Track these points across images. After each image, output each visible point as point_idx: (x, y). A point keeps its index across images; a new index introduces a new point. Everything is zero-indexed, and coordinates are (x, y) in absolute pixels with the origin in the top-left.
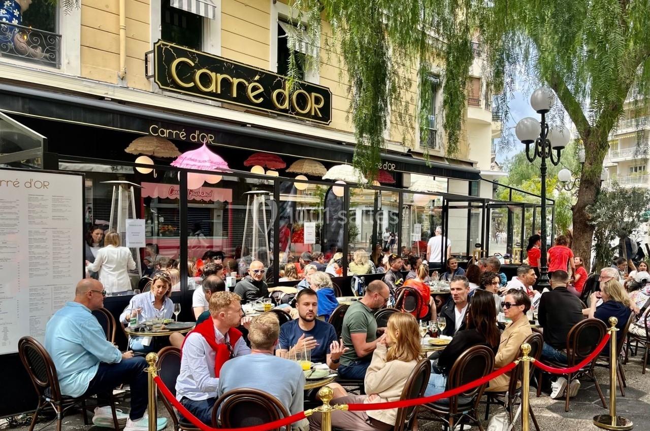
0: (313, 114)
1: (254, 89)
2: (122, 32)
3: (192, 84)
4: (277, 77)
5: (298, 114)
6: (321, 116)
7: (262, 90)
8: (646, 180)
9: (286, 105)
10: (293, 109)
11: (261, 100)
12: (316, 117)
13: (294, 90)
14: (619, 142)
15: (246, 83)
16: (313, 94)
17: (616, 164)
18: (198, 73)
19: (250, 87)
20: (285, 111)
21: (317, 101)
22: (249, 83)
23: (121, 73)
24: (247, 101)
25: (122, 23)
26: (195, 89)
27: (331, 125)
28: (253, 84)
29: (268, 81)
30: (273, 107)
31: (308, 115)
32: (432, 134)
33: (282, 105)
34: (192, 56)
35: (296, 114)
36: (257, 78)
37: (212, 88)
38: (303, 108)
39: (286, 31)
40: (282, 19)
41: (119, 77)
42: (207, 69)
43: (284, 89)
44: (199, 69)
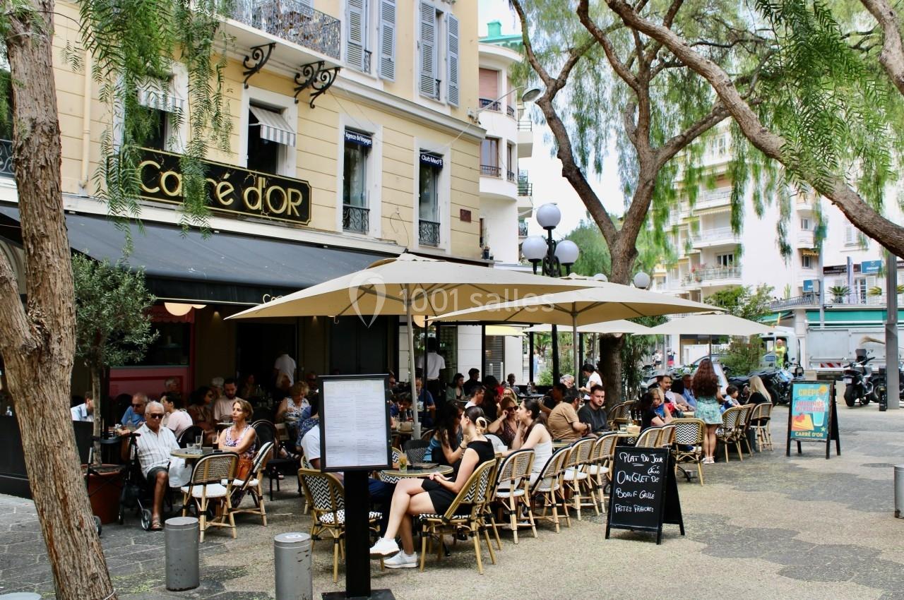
0: (289, 213)
1: (224, 189)
2: (86, 137)
3: (157, 189)
4: (248, 173)
5: (272, 214)
6: (298, 215)
7: (232, 189)
8: (738, 274)
9: (259, 205)
10: (266, 208)
11: (231, 201)
12: (293, 216)
13: (268, 187)
14: (700, 219)
15: (215, 183)
16: (290, 190)
17: (699, 251)
18: (165, 176)
19: (219, 186)
20: (258, 211)
21: (295, 197)
22: (218, 183)
23: (83, 182)
24: (216, 203)
25: (87, 128)
26: (161, 194)
27: (310, 225)
28: (222, 184)
29: (238, 178)
30: (244, 208)
31: (284, 215)
32: (434, 228)
33: (253, 205)
34: (158, 158)
35: (269, 215)
36: (227, 176)
37: (178, 192)
38: (277, 208)
39: (259, 118)
40: (253, 103)
41: (80, 185)
42: (173, 170)
43: (257, 186)
44: (164, 172)
